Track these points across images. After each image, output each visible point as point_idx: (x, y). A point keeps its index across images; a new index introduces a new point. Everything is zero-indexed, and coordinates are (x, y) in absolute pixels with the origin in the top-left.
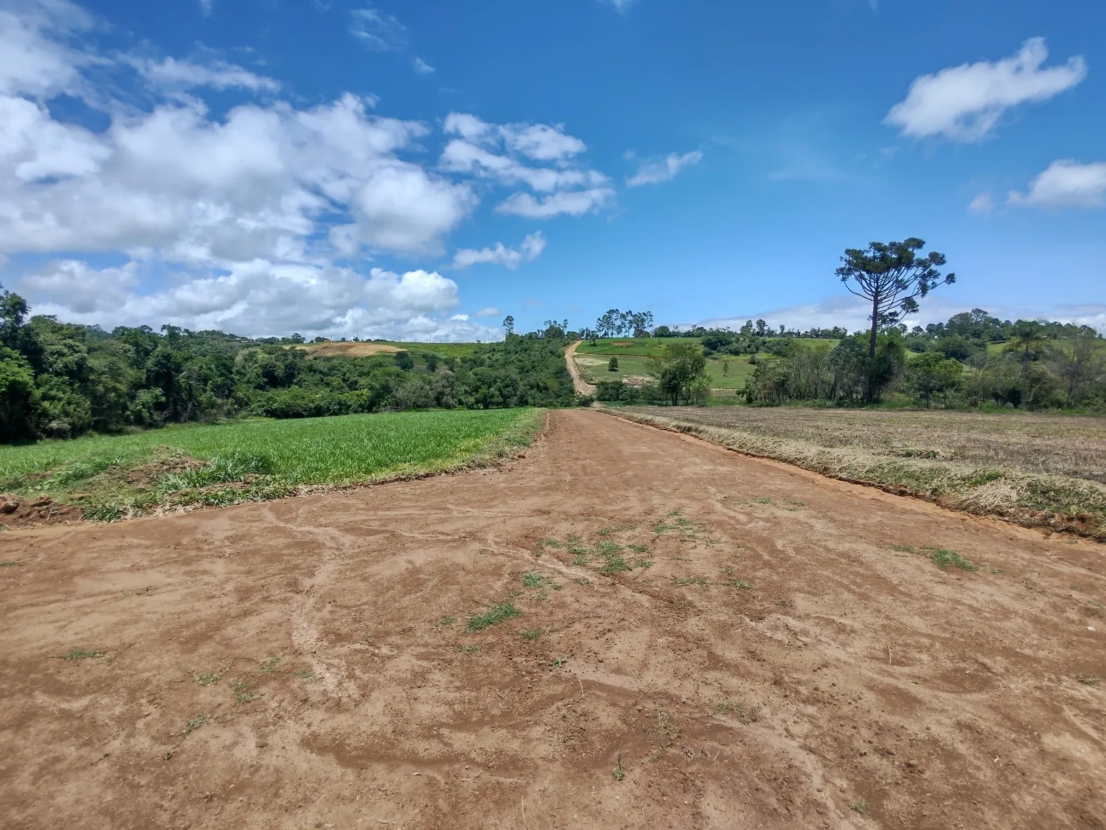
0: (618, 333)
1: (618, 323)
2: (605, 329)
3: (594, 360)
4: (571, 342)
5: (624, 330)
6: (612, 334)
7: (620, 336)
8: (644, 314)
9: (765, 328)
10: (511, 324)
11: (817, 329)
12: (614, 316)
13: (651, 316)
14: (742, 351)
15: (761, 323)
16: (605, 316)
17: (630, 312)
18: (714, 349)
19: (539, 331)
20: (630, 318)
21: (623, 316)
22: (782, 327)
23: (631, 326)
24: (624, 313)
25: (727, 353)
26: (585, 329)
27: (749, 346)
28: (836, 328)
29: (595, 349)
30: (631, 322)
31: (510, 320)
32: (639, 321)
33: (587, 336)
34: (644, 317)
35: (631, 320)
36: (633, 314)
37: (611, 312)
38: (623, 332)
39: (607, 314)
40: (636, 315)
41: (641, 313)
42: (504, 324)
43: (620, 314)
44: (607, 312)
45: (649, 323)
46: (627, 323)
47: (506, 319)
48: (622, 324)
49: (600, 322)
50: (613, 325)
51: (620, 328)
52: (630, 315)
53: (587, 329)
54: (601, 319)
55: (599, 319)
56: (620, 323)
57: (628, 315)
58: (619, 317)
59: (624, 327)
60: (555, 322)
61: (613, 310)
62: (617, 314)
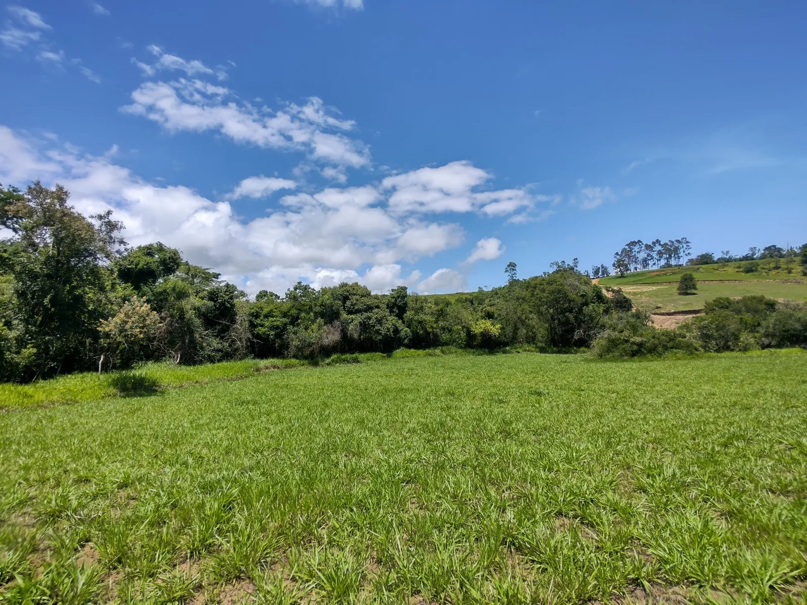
0: (644, 267)
1: (642, 255)
5: (651, 263)
6: (636, 269)
7: (647, 270)
8: (678, 241)
10: (513, 270)
12: (636, 248)
13: (688, 242)
16: (624, 250)
17: (658, 241)
19: (545, 273)
20: (658, 248)
21: (648, 247)
23: (661, 257)
24: (650, 243)
26: (599, 266)
30: (660, 253)
31: (512, 266)
32: (671, 250)
33: (603, 274)
34: (677, 245)
35: (660, 250)
36: (662, 243)
37: (633, 243)
38: (650, 266)
39: (627, 247)
40: (666, 244)
41: (673, 240)
42: (506, 271)
43: (643, 246)
44: (627, 245)
45: (684, 252)
46: (654, 255)
47: (509, 266)
48: (648, 256)
49: (618, 257)
50: (636, 259)
51: (646, 261)
52: (657, 245)
53: (602, 267)
54: (620, 253)
55: (617, 254)
56: (646, 255)
57: (655, 246)
58: (643, 249)
59: (652, 259)
60: (563, 262)
61: (634, 242)
62: (640, 245)
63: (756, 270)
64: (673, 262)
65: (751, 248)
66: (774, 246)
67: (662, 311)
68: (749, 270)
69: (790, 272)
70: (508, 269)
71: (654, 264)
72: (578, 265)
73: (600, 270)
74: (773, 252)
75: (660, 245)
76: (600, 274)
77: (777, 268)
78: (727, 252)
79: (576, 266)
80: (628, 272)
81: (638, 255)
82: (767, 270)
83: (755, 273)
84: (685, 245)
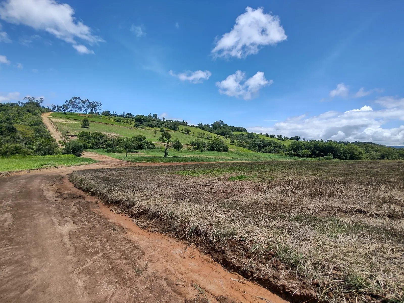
0: (80, 111)
1: (80, 105)
2: (71, 108)
3: (67, 120)
4: (46, 112)
5: (83, 109)
6: (76, 111)
7: (81, 113)
8: (97, 102)
9: (157, 118)
11: (177, 121)
12: (77, 101)
13: (101, 104)
14: (154, 126)
15: (156, 116)
16: (71, 100)
17: (88, 100)
18: (141, 124)
19: (19, 102)
20: (87, 103)
21: (83, 102)
22: (164, 118)
23: (88, 108)
24: (84, 100)
25: (147, 126)
26: (56, 105)
27: (158, 124)
29: (66, 116)
30: (88, 106)
32: (93, 106)
33: (58, 110)
34: (96, 104)
35: (88, 105)
36: (90, 102)
37: (76, 98)
38: (83, 111)
39: (72, 99)
40: (91, 102)
41: (95, 102)
43: (81, 100)
44: (73, 98)
45: (99, 108)
46: (85, 106)
48: (82, 106)
49: (67, 103)
50: (76, 106)
51: (81, 108)
52: (87, 102)
53: (58, 106)
54: (68, 101)
55: (67, 101)
56: (81, 106)
57: (86, 102)
58: (80, 102)
59: (84, 108)
60: (33, 98)
61: (77, 97)
62: (79, 100)
63: (121, 122)
64: (94, 111)
65: (123, 113)
66: (130, 114)
67: (69, 134)
68: (118, 121)
69: (130, 125)
71: (85, 111)
72: (43, 102)
73: (57, 108)
74: (129, 116)
75: (88, 102)
76: (56, 110)
77: (127, 122)
78: (115, 112)
79: (42, 103)
80: (72, 112)
81: (78, 105)
82: (124, 122)
83: (120, 123)
84: (100, 105)
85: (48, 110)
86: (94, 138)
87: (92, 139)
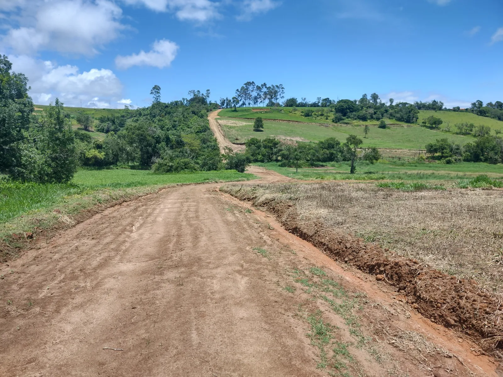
0: (255, 103)
1: (254, 94)
2: (243, 100)
3: (237, 122)
4: (213, 110)
5: (259, 100)
6: (249, 104)
7: (256, 106)
8: (277, 86)
9: (378, 101)
10: (158, 93)
11: (419, 102)
12: (251, 88)
13: (283, 88)
14: (369, 117)
15: (375, 97)
16: (243, 88)
17: (265, 84)
18: (344, 116)
19: (184, 99)
20: (264, 90)
21: (259, 88)
22: (391, 101)
23: (266, 97)
24: (260, 85)
25: (356, 119)
26: (225, 99)
27: (375, 113)
28: (434, 101)
29: (235, 114)
30: (265, 94)
31: (156, 89)
32: (272, 93)
33: (227, 105)
34: (276, 89)
35: (265, 92)
36: (268, 86)
37: (248, 84)
38: (259, 102)
39: (245, 86)
40: (270, 87)
41: (274, 85)
42: (152, 93)
43: (255, 86)
44: (245, 84)
45: (280, 95)
46: (262, 94)
47: (154, 88)
48: (258, 95)
49: (238, 93)
50: (250, 96)
51: (256, 99)
52: (264, 87)
53: (227, 99)
54: (239, 90)
55: (238, 90)
56: (256, 95)
57: (263, 88)
58: (255, 89)
59: (260, 98)
60: (199, 91)
61: (250, 83)
62: (253, 86)
63: (311, 115)
64: (273, 100)
65: (318, 98)
66: (328, 99)
68: (307, 115)
69: (327, 119)
70: (154, 91)
71: (261, 102)
72: (210, 95)
73: (226, 102)
74: (327, 102)
75: (266, 87)
76: (225, 105)
77: (322, 115)
78: (305, 99)
79: (208, 97)
80: (244, 106)
81: (252, 94)
82: (316, 116)
83: (309, 117)
84: (281, 90)
85: (215, 106)
86: (265, 147)
87: (263, 149)
